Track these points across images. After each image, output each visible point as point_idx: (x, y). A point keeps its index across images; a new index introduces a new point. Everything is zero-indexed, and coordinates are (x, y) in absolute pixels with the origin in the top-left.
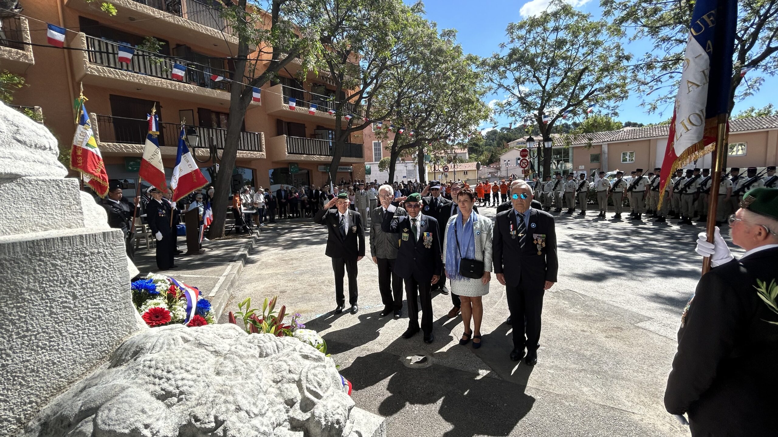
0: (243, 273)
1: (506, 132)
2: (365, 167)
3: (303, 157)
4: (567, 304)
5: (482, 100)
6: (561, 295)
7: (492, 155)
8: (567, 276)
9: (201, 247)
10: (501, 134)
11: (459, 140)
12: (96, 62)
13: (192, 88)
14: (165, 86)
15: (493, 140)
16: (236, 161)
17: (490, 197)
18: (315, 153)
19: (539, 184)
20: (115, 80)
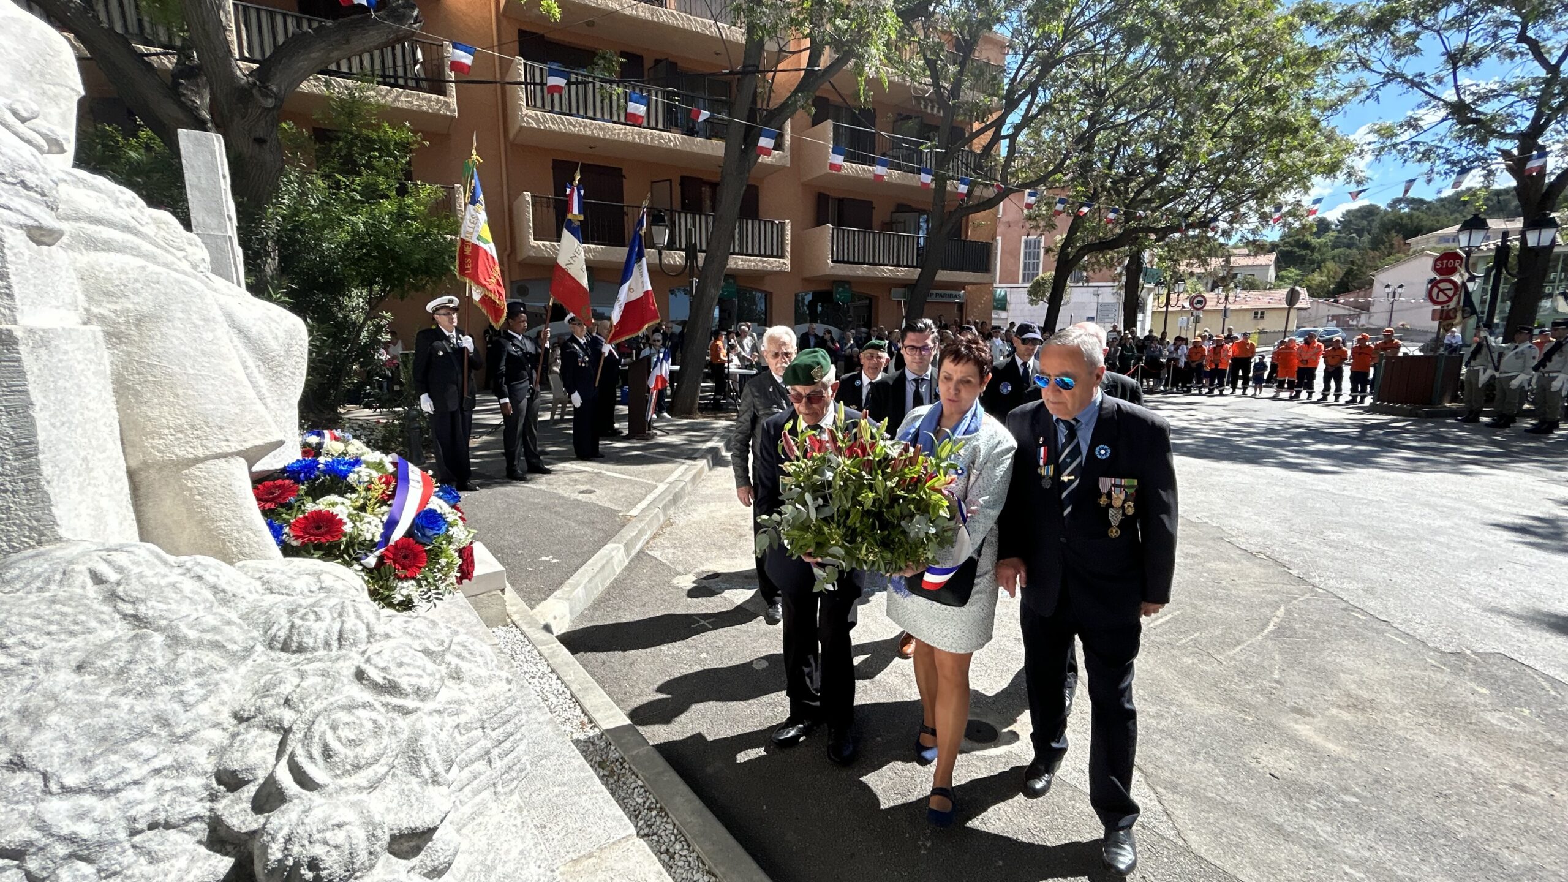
0: (703, 483)
1: (1407, 210)
2: (993, 293)
3: (863, 270)
4: (1481, 695)
5: (1330, 122)
6: (1470, 665)
7: (1349, 272)
8: (1511, 615)
9: (650, 427)
10: (1391, 217)
11: (1243, 230)
12: (535, 106)
13: (673, 139)
14: (630, 139)
15: (1360, 232)
16: (726, 276)
17: (1312, 376)
18: (886, 262)
19: (1485, 350)
20: (560, 134)
